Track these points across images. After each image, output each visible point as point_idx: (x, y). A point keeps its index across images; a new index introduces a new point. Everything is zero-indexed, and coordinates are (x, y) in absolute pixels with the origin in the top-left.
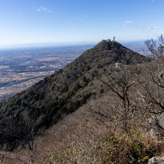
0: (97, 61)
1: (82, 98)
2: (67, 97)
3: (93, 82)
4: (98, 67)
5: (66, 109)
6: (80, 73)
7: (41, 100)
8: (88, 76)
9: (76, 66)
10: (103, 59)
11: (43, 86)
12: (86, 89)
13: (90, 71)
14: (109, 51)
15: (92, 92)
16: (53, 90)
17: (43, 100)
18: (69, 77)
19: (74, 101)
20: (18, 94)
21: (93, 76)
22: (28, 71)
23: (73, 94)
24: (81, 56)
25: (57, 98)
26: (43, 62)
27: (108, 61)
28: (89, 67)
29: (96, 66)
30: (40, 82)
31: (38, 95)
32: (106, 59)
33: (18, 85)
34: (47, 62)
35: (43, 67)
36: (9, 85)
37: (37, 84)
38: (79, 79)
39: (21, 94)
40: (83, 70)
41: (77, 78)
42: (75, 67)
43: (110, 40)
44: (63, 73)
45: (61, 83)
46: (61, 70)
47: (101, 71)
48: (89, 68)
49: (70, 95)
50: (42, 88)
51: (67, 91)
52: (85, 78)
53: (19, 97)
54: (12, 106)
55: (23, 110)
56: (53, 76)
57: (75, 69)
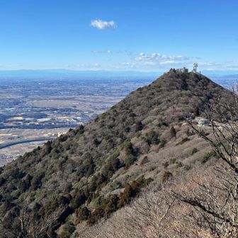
0: (157, 113)
1: (123, 190)
2: (90, 185)
3: (150, 155)
4: (159, 125)
5: (87, 212)
6: (122, 136)
7: (35, 189)
8: (136, 142)
9: (114, 120)
10: (171, 109)
11: (40, 160)
12: (133, 169)
13: (143, 132)
14: (184, 92)
15: (146, 178)
16: (62, 169)
17: (38, 191)
18: (97, 143)
19: (106, 196)
21: (149, 143)
22: (11, 127)
23: (105, 179)
25: (70, 188)
26: (44, 110)
27: (181, 114)
28: (140, 123)
29: (156, 122)
30: (34, 151)
31: (30, 178)
32: (177, 108)
34: (53, 110)
35: (46, 119)
37: (28, 155)
38: (119, 147)
40: (128, 130)
41: (114, 145)
42: (111, 122)
43: (186, 70)
44: (86, 133)
45: (81, 154)
46: (82, 127)
47: (164, 133)
48: (140, 126)
49: (98, 182)
50: (40, 165)
51: (92, 172)
52: (131, 146)
56: (63, 139)
57: (111, 127)
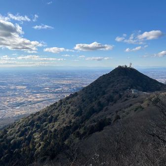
0: (113, 86)
1: (96, 123)
2: (80, 121)
3: (109, 107)
4: (113, 93)
5: (78, 133)
6: (95, 97)
7: (54, 122)
8: (102, 100)
9: (92, 90)
10: (119, 85)
11: (57, 108)
12: (101, 113)
13: (106, 96)
14: (125, 77)
15: (107, 118)
16: (67, 113)
17: (56, 123)
18: (83, 101)
19: (88, 126)
20: (32, 115)
21: (108, 101)
22: (43, 93)
23: (87, 118)
24: (96, 80)
25: (70, 122)
26: (59, 84)
27: (124, 87)
28: (104, 91)
29: (112, 91)
30: (54, 104)
31: (52, 117)
32: (122, 85)
33: (33, 106)
34: (63, 85)
35: (60, 89)
36: (25, 105)
37: (51, 106)
38: (94, 103)
39: (35, 115)
40: (98, 95)
41: (91, 102)
42: (90, 91)
43: (126, 66)
44: (78, 96)
45: (76, 106)
46: (76, 93)
47: (116, 96)
48: (104, 93)
49: (84, 119)
50: (57, 111)
51: (81, 115)
52: (99, 102)
53: (33, 118)
54: (25, 126)
55: (35, 132)
56: (68, 98)
57: (90, 93)
